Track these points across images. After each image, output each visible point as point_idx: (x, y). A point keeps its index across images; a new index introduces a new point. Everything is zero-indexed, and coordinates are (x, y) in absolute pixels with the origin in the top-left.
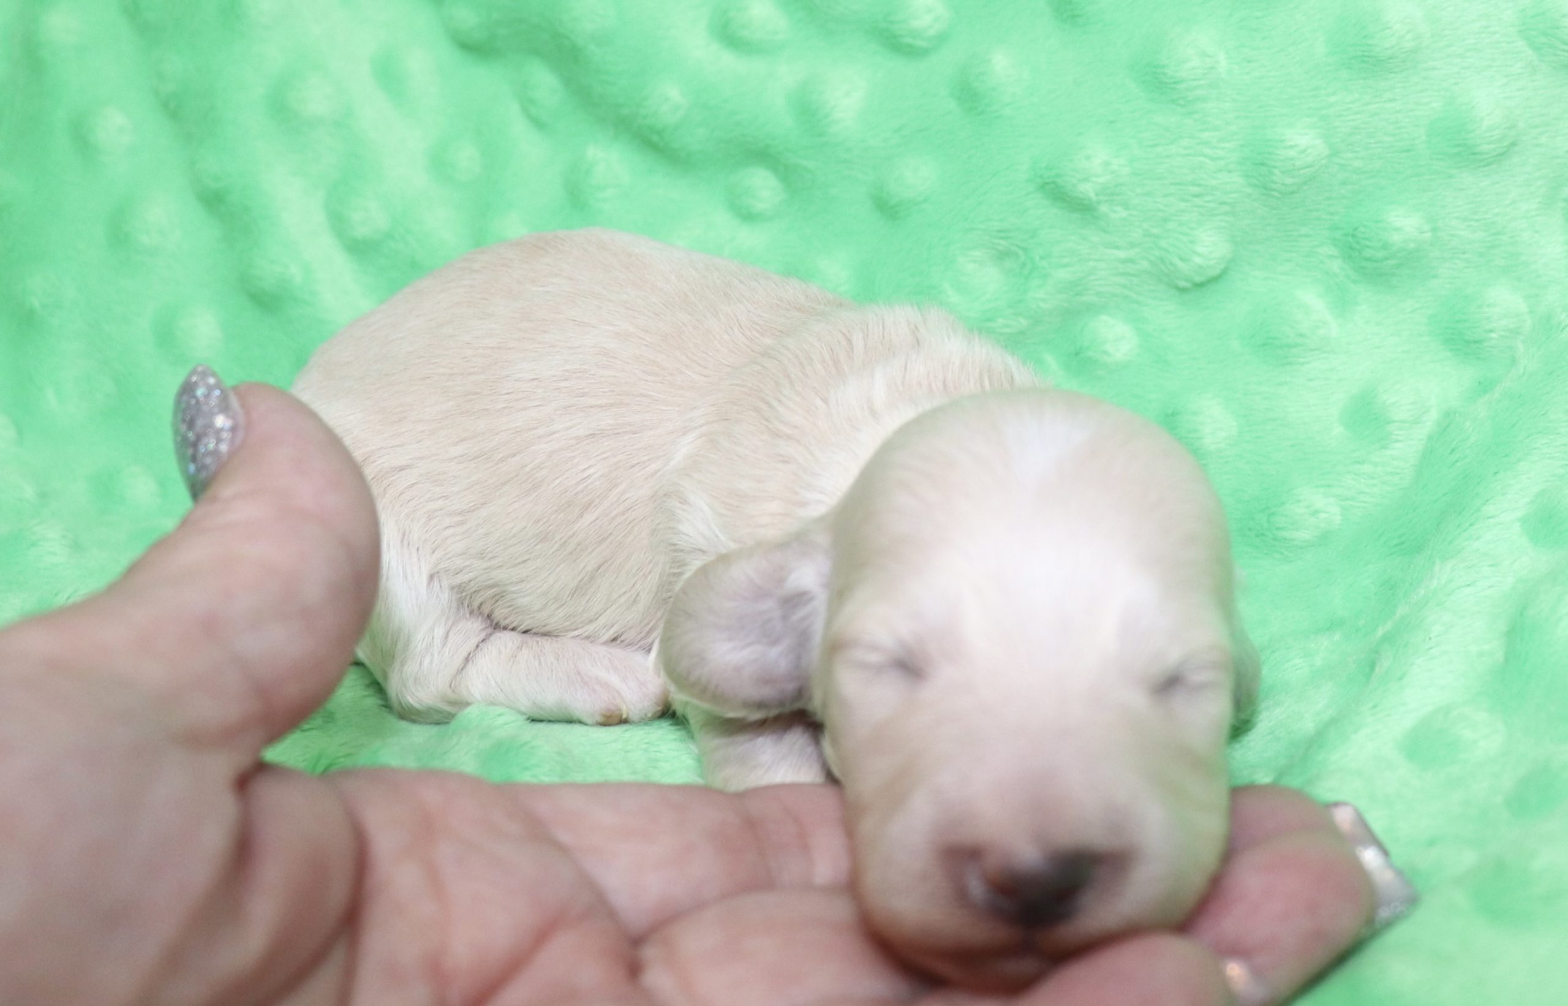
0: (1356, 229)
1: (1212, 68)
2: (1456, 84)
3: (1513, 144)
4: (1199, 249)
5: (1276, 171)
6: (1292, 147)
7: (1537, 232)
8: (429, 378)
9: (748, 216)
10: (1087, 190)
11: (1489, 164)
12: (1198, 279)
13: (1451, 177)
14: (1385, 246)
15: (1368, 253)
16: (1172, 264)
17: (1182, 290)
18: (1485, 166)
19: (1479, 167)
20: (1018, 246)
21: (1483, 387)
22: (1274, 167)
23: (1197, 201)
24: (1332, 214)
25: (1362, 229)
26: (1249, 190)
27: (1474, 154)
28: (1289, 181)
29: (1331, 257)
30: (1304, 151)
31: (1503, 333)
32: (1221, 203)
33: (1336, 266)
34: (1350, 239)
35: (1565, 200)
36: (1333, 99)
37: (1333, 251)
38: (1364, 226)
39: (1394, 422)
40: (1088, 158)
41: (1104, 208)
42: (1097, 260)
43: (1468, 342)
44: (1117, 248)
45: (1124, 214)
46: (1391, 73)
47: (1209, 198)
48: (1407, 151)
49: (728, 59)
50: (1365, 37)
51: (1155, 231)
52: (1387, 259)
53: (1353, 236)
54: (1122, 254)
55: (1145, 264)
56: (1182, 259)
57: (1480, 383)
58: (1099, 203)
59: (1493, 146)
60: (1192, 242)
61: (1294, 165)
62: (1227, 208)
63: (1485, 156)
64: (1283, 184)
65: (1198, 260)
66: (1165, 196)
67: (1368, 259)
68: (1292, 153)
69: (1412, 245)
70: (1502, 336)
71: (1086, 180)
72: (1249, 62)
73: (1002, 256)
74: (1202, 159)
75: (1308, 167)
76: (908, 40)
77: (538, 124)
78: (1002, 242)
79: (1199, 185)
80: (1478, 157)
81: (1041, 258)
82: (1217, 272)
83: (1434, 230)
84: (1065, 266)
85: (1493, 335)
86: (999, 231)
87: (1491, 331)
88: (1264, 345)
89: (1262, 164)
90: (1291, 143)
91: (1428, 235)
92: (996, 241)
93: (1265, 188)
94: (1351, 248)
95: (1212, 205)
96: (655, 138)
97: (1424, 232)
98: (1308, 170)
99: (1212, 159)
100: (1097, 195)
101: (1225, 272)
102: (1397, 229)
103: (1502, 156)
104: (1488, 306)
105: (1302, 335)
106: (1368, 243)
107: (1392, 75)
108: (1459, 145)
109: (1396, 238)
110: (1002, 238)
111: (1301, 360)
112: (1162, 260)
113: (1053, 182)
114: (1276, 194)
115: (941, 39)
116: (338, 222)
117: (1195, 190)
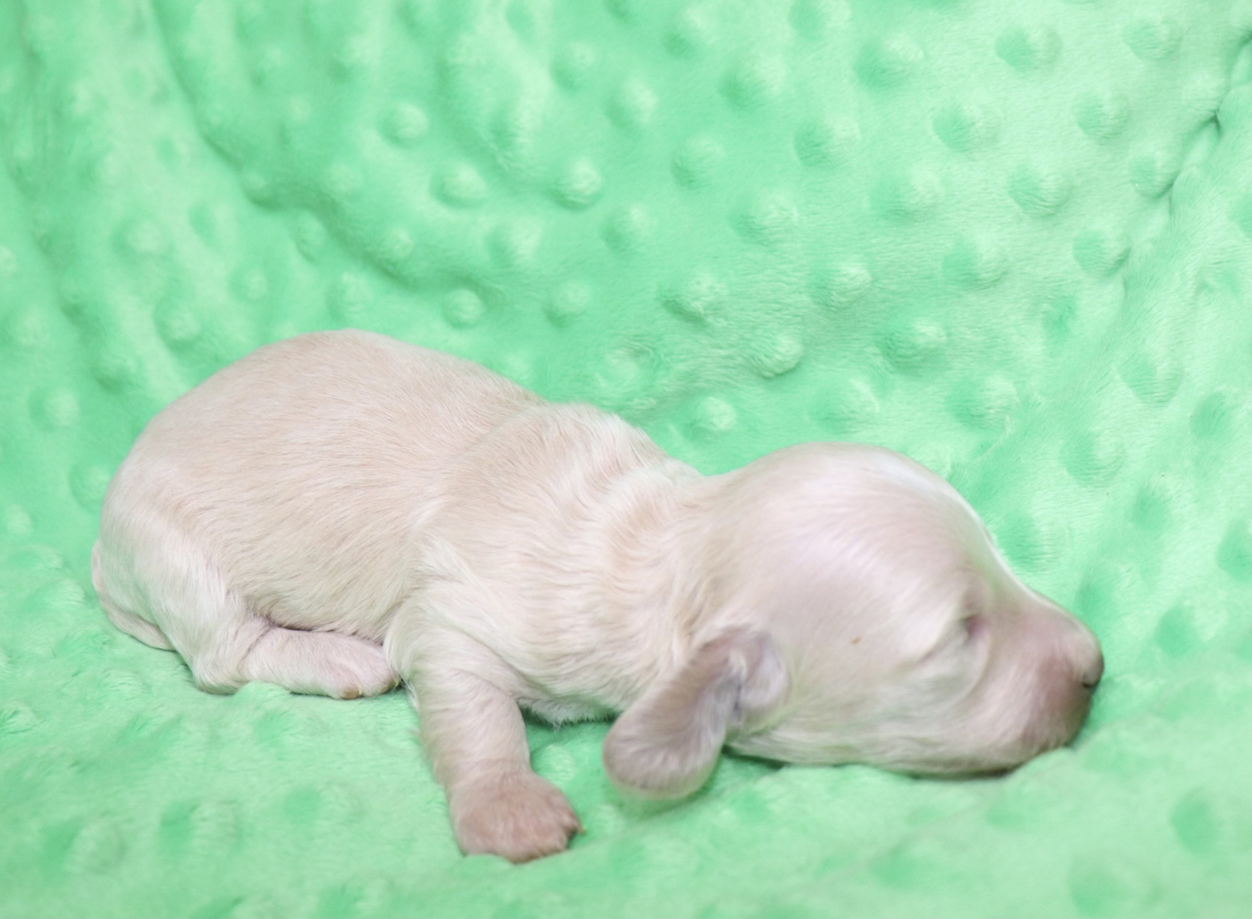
0: (892, 334)
1: (788, 218)
2: (964, 230)
3: (1005, 273)
4: (779, 349)
5: (834, 293)
6: (845, 275)
7: (1023, 336)
8: (228, 441)
9: (458, 325)
10: (697, 306)
11: (988, 287)
12: (778, 371)
13: (960, 296)
14: (913, 347)
15: (901, 352)
16: (760, 360)
17: (767, 379)
18: (984, 289)
19: (981, 289)
20: (649, 347)
21: (983, 447)
22: (832, 290)
23: (778, 314)
24: (874, 323)
25: (897, 335)
26: (815, 306)
27: (977, 280)
28: (843, 299)
29: (875, 354)
30: (852, 279)
31: (997, 410)
32: (795, 316)
33: (879, 361)
34: (888, 342)
35: (1043, 313)
36: (874, 241)
37: (876, 350)
38: (898, 332)
40: (698, 283)
41: (710, 320)
42: (706, 357)
43: (973, 416)
44: (720, 348)
45: (725, 323)
46: (916, 222)
47: (784, 312)
48: (929, 278)
49: (444, 213)
50: (897, 196)
51: (747, 336)
52: (914, 355)
53: (891, 340)
54: (723, 353)
55: (740, 360)
56: (767, 356)
57: (982, 446)
58: (706, 315)
59: (990, 275)
60: (774, 344)
61: (846, 288)
62: (799, 319)
63: (984, 282)
64: (840, 302)
65: (778, 357)
66: (755, 310)
67: (900, 356)
68: (845, 280)
69: (933, 346)
70: (997, 412)
71: (697, 299)
72: (814, 214)
73: (637, 354)
74: (780, 284)
75: (857, 289)
76: (572, 198)
77: (308, 257)
78: (638, 344)
79: (778, 303)
80: (980, 282)
81: (666, 355)
82: (792, 365)
83: (949, 335)
84: (683, 361)
85: (991, 411)
86: (636, 336)
87: (990, 408)
88: (827, 419)
89: (824, 288)
90: (845, 273)
91: (945, 338)
92: (633, 343)
93: (827, 305)
94: (889, 348)
95: (789, 317)
96: (390, 268)
97: (941, 337)
98: (856, 292)
99: (789, 284)
100: (705, 309)
101: (798, 365)
102: (922, 334)
103: (996, 282)
104: (988, 390)
105: (853, 412)
106: (900, 344)
107: (917, 223)
108: (965, 274)
109: (920, 341)
110: (637, 341)
111: (853, 430)
112: (753, 357)
113: (674, 301)
114: (833, 309)
115: (596, 197)
116: (162, 328)
117: (776, 306)
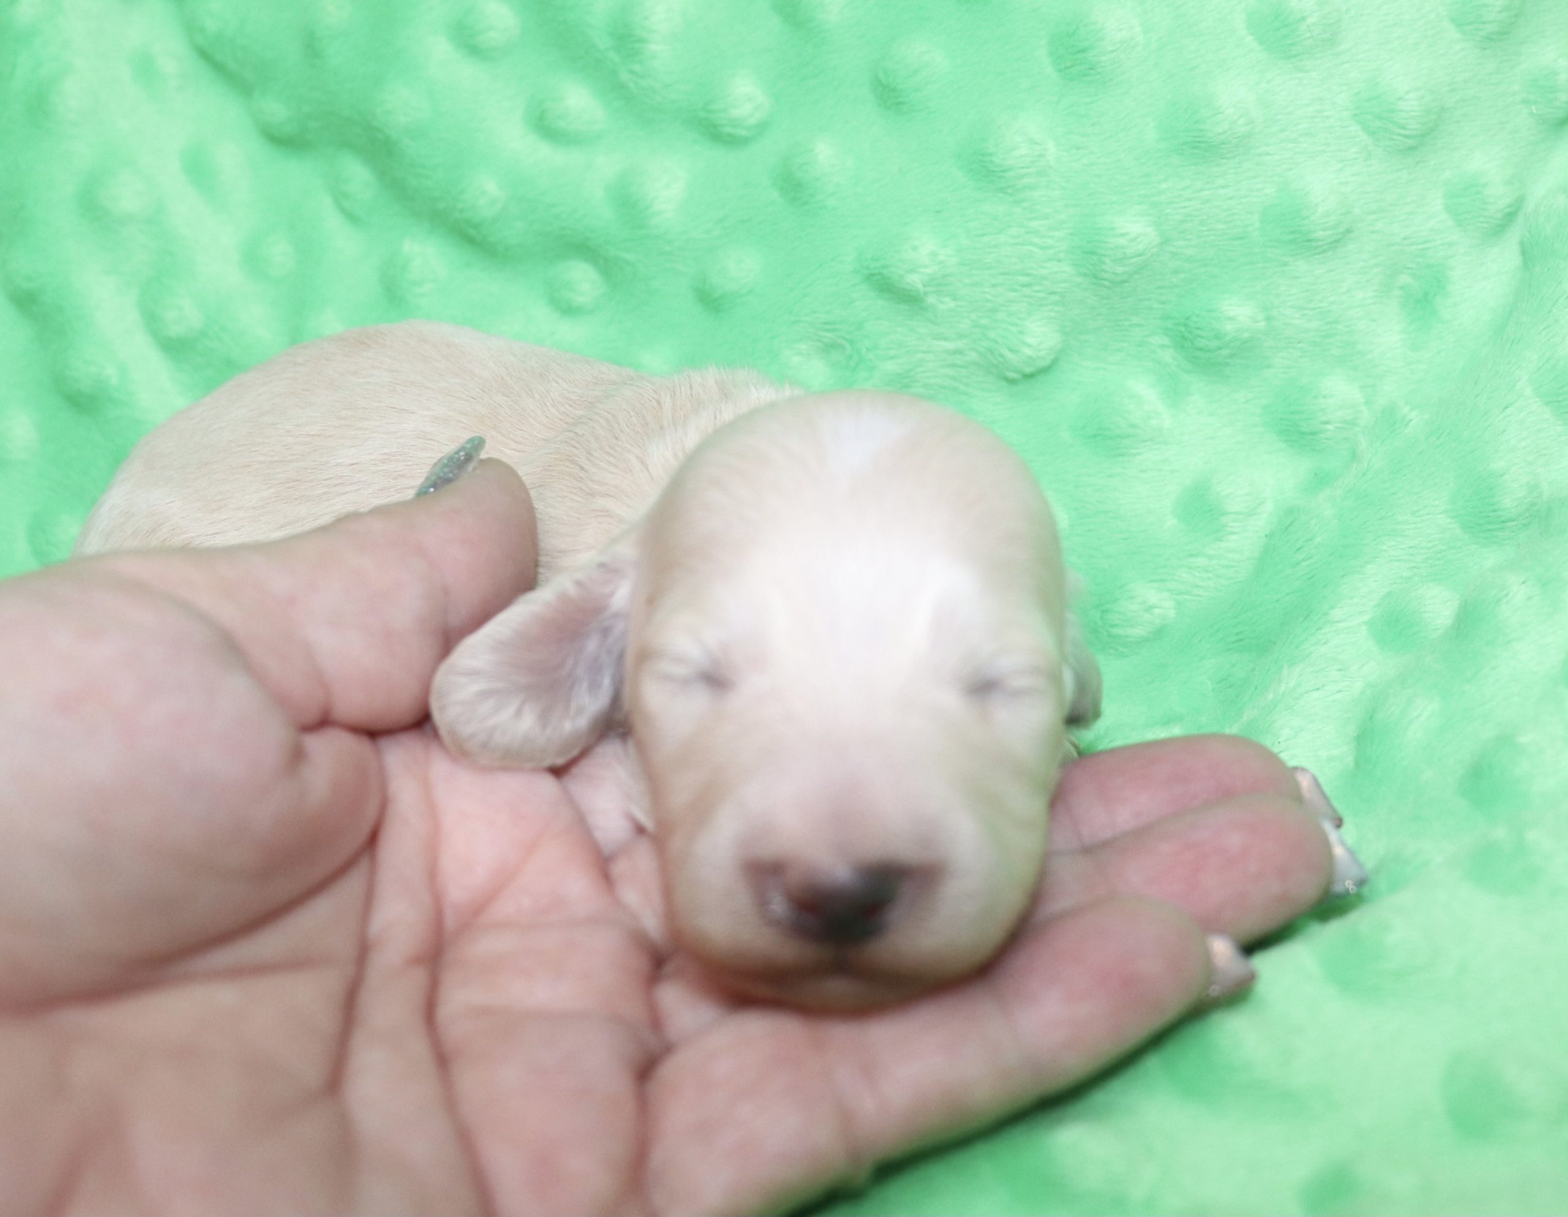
0: (1188, 318)
1: (1041, 155)
2: (1290, 169)
3: (1349, 231)
4: (1029, 340)
5: (1107, 260)
6: (1123, 235)
7: (1373, 320)
8: (249, 466)
9: (568, 310)
10: (915, 281)
11: (1324, 252)
12: (1028, 370)
13: (1285, 264)
14: (1218, 336)
15: (1201, 343)
16: (1001, 356)
17: (1012, 382)
18: (1319, 253)
19: (1315, 254)
20: (844, 338)
21: (1320, 480)
22: (1104, 256)
23: (1027, 291)
24: (1163, 303)
25: (1196, 319)
26: (1079, 280)
27: (1310, 241)
28: (1120, 269)
29: (1163, 346)
30: (1134, 240)
31: (1339, 425)
32: (1051, 293)
33: (1168, 356)
34: (1183, 329)
35: (1401, 288)
36: (1164, 186)
37: (1166, 341)
38: (1198, 316)
39: (1228, 513)
40: (915, 248)
41: (931, 300)
42: (924, 352)
43: (1303, 433)
44: (945, 339)
45: (952, 304)
46: (1223, 159)
47: (1036, 288)
48: (1241, 238)
49: (545, 152)
50: (1197, 122)
51: (984, 321)
52: (1219, 348)
53: (1185, 325)
54: (950, 345)
55: (974, 355)
56: (1010, 350)
57: (1316, 474)
58: (926, 294)
59: (1328, 233)
60: (1021, 333)
61: (1125, 253)
62: (1056, 298)
63: (1320, 243)
64: (1114, 273)
65: (1027, 351)
66: (994, 286)
67: (1201, 349)
68: (1122, 241)
69: (1246, 335)
70: (1337, 428)
71: (913, 271)
72: (1079, 148)
73: (828, 348)
74: (1030, 248)
75: (1140, 255)
76: (728, 130)
77: (351, 218)
78: (828, 335)
79: (1028, 275)
80: (1313, 244)
81: (868, 350)
82: (1047, 362)
83: (1268, 319)
84: (893, 358)
85: (1329, 427)
86: (826, 323)
87: (1327, 423)
88: (1095, 436)
89: (1092, 253)
90: (1122, 231)
91: (1263, 324)
92: (822, 333)
93: (1095, 277)
94: (1183, 337)
95: (1042, 295)
96: (472, 232)
97: (1258, 322)
98: (1138, 258)
99: (1041, 248)
100: (924, 286)
101: (1055, 362)
102: (1231, 319)
103: (1336, 243)
104: (1324, 397)
105: (1133, 426)
106: (1199, 332)
107: (1225, 161)
108: (1293, 232)
109: (1229, 327)
110: (828, 331)
111: (1133, 451)
112: (991, 351)
113: (880, 274)
114: (1106, 283)
115: (763, 127)
116: (152, 321)
117: (1024, 279)
